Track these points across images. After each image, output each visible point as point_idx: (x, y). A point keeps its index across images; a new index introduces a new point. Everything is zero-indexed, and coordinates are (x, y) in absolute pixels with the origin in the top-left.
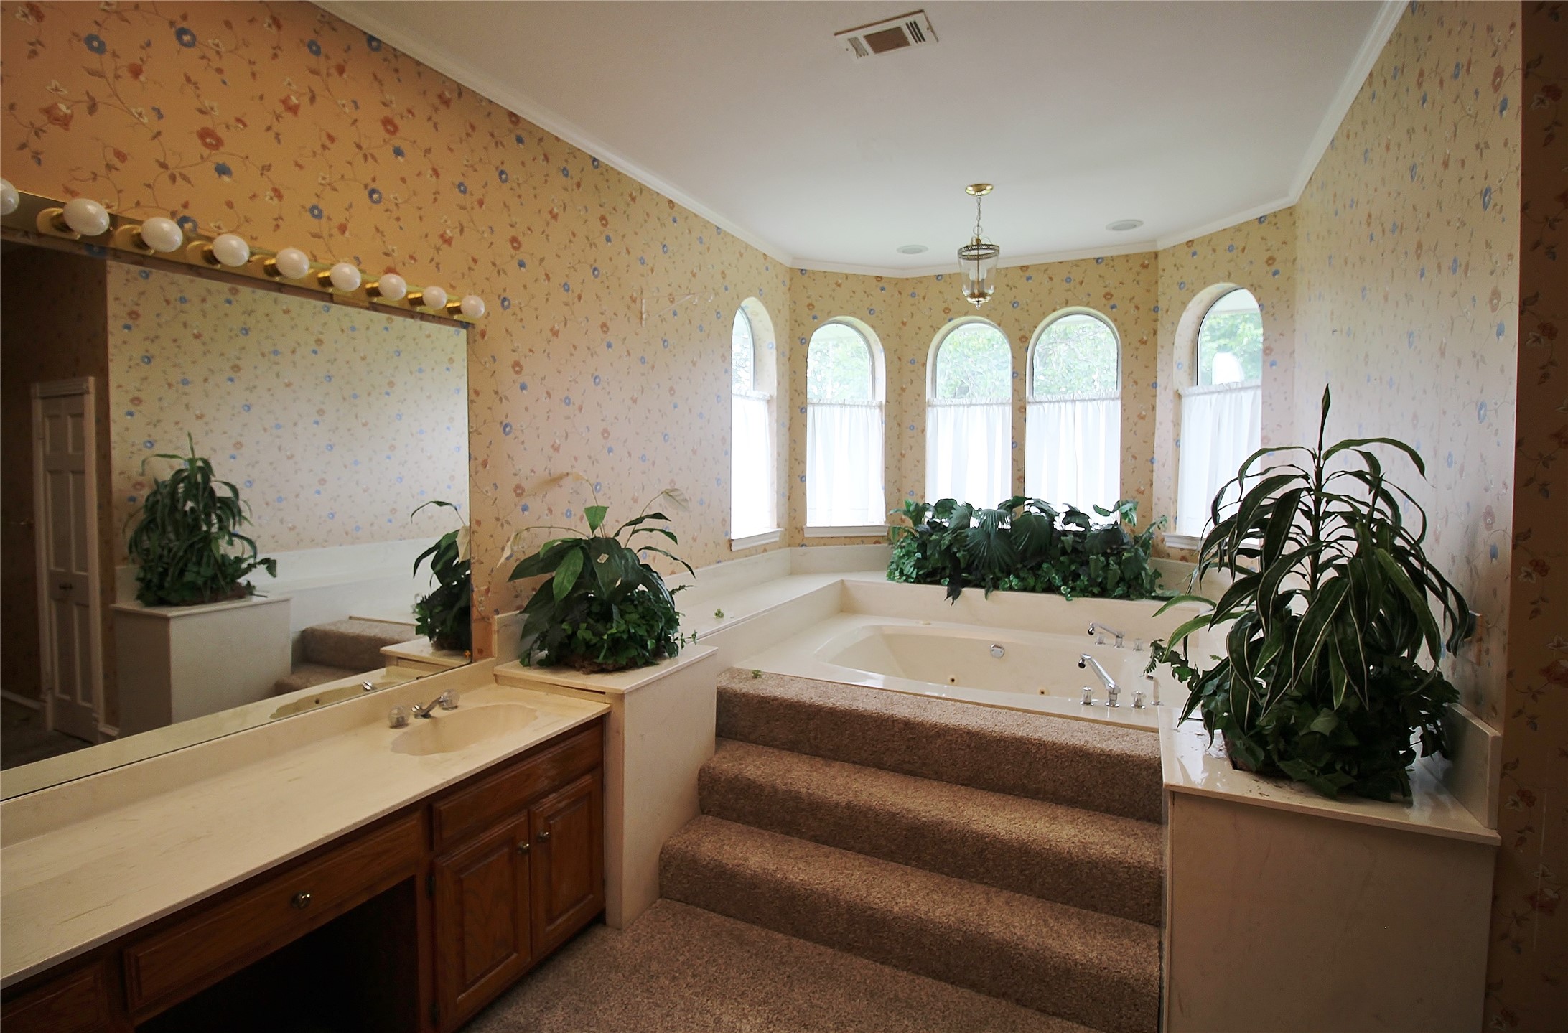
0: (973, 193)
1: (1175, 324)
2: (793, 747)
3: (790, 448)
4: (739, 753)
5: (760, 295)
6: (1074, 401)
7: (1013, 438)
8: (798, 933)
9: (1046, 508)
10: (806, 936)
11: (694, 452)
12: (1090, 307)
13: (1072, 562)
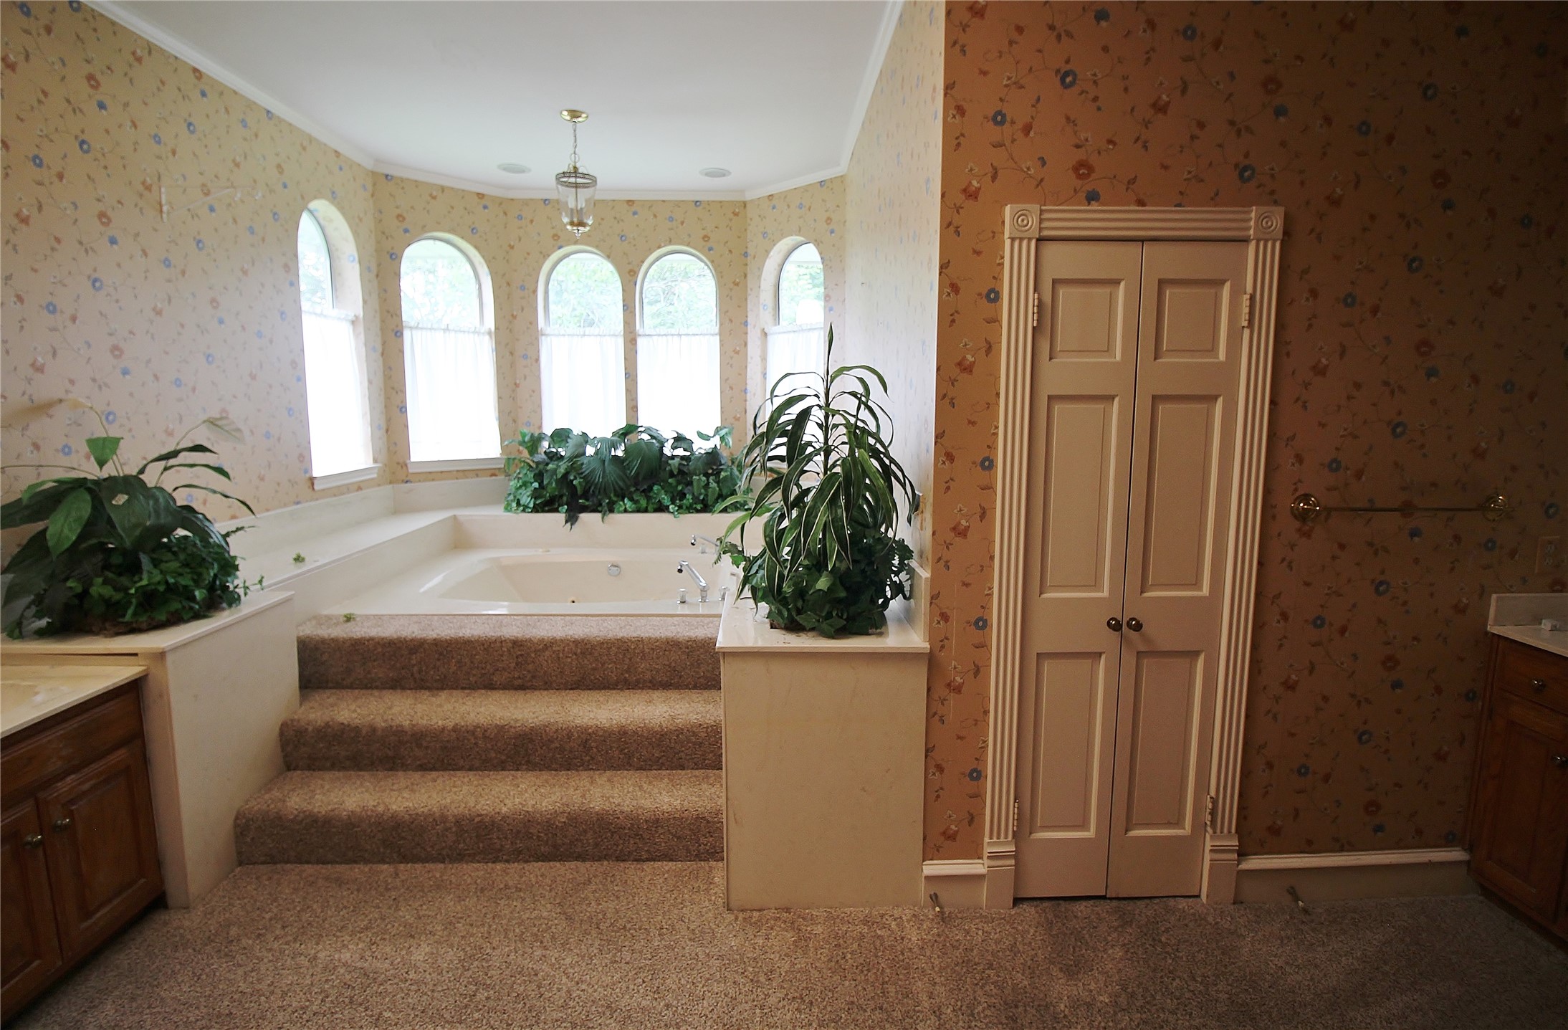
0: (568, 118)
1: (760, 269)
2: (396, 685)
3: (385, 375)
4: (331, 700)
5: (333, 198)
6: (680, 335)
7: (626, 369)
8: (405, 859)
9: (655, 435)
10: (415, 859)
11: (253, 377)
12: (691, 247)
13: (679, 483)
